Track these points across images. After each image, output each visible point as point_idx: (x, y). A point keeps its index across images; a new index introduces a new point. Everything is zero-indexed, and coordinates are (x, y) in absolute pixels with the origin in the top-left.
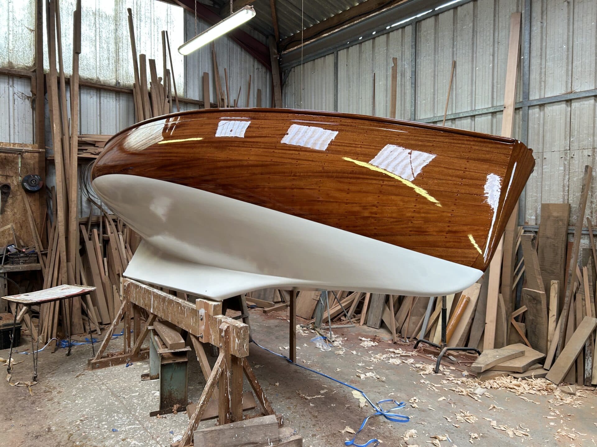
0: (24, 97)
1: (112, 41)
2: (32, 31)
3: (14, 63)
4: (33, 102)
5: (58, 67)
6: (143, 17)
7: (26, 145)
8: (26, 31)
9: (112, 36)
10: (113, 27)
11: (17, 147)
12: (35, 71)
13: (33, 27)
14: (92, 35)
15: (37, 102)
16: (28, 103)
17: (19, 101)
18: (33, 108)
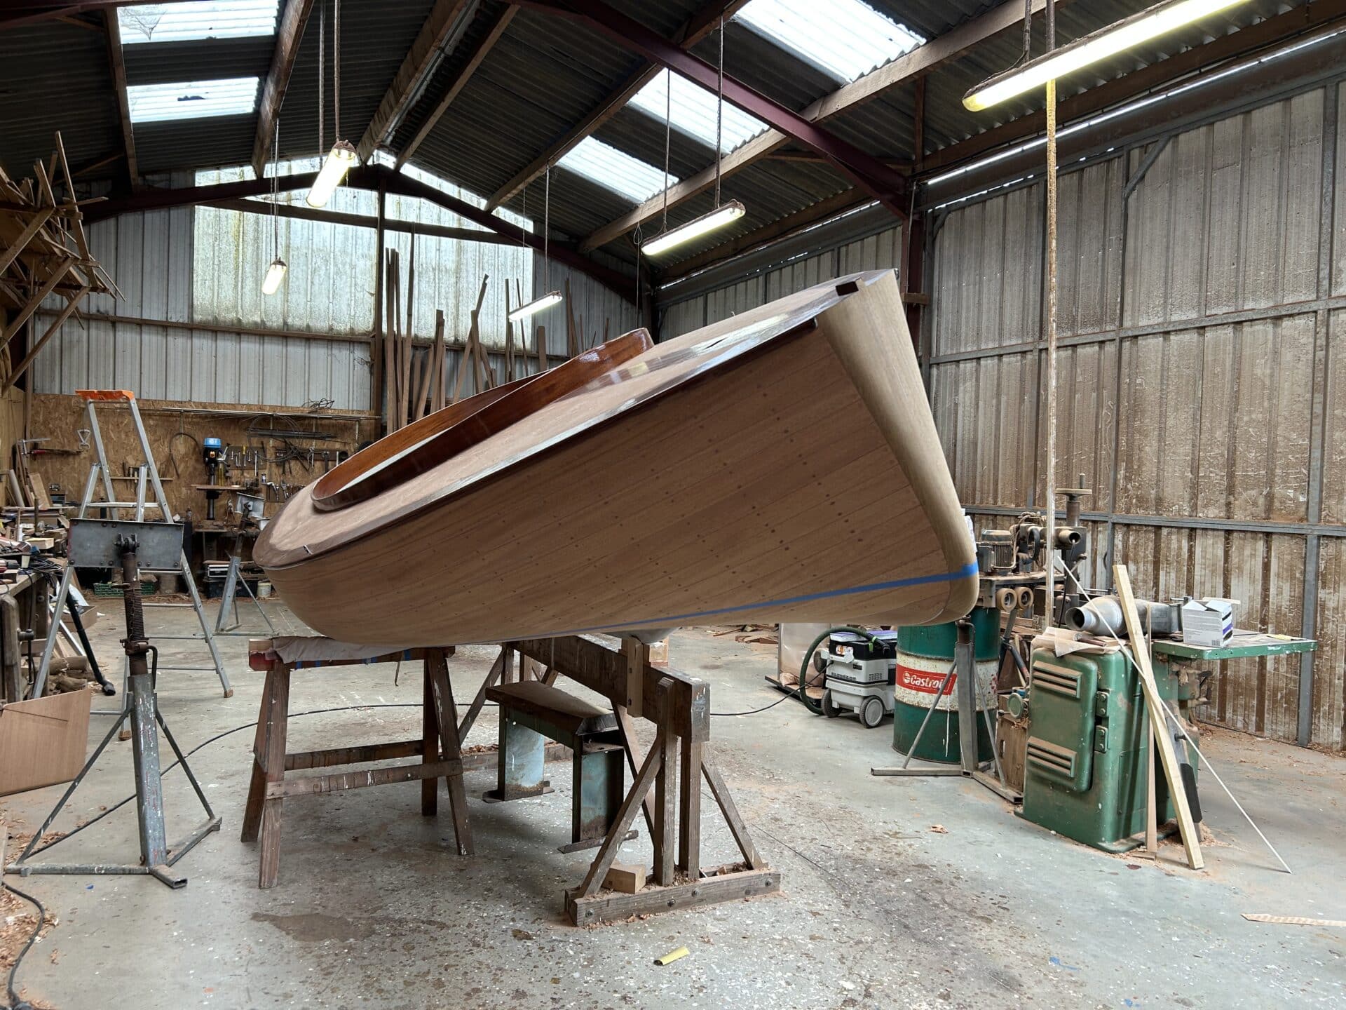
0: (364, 362)
1: (451, 296)
2: (372, 295)
3: (356, 329)
4: (371, 367)
5: (395, 329)
6: (486, 265)
7: (362, 412)
8: (367, 295)
9: (452, 290)
10: (453, 280)
11: (355, 415)
12: (374, 337)
13: (373, 291)
14: (431, 292)
15: (375, 366)
16: (366, 368)
17: (358, 367)
18: (371, 373)
